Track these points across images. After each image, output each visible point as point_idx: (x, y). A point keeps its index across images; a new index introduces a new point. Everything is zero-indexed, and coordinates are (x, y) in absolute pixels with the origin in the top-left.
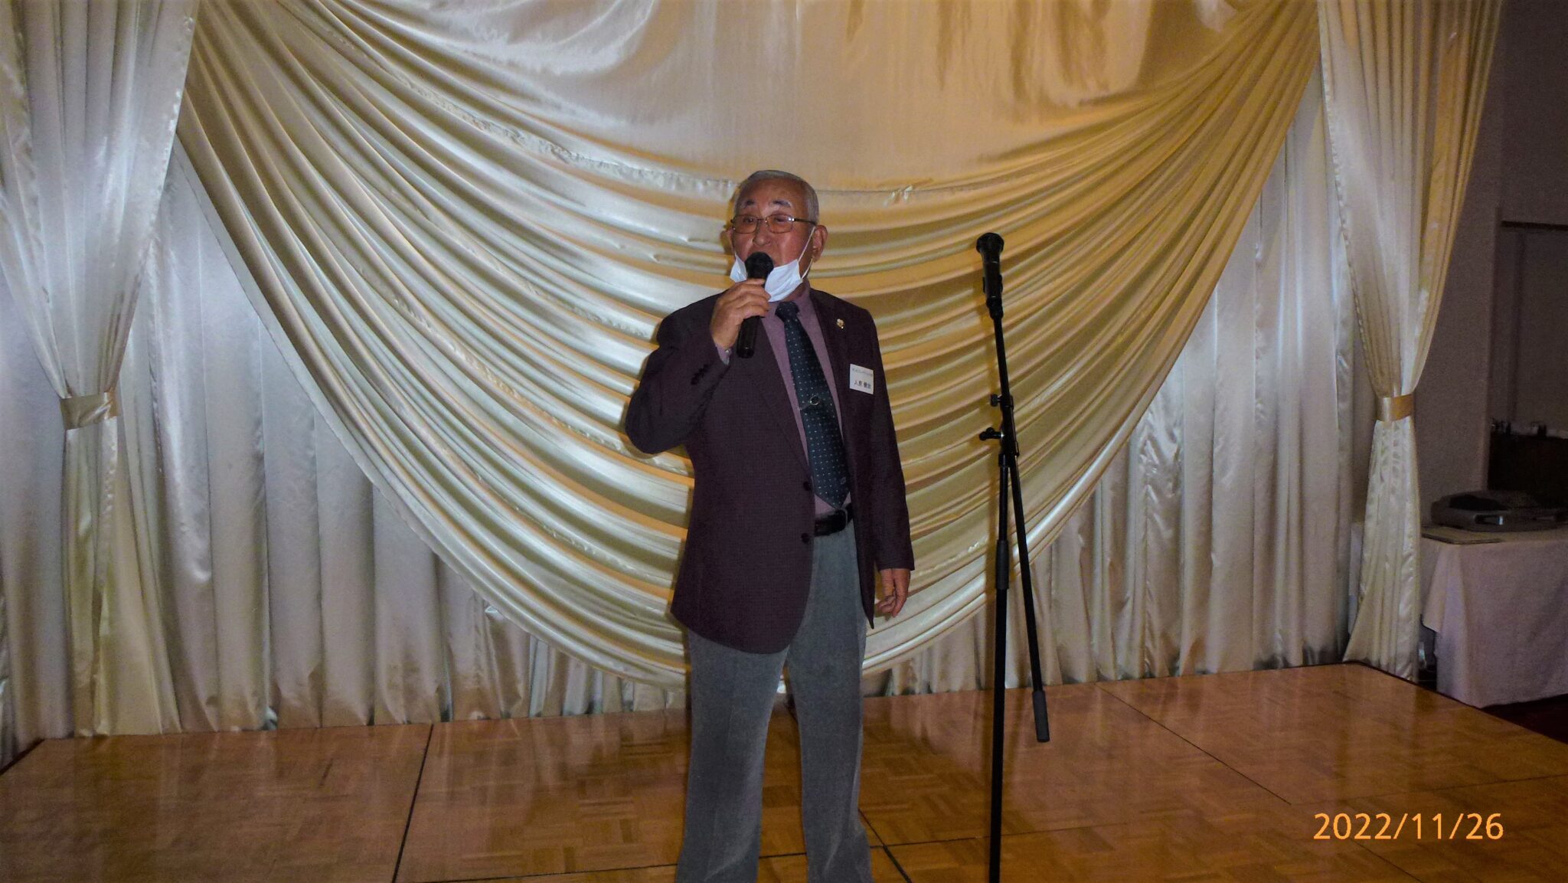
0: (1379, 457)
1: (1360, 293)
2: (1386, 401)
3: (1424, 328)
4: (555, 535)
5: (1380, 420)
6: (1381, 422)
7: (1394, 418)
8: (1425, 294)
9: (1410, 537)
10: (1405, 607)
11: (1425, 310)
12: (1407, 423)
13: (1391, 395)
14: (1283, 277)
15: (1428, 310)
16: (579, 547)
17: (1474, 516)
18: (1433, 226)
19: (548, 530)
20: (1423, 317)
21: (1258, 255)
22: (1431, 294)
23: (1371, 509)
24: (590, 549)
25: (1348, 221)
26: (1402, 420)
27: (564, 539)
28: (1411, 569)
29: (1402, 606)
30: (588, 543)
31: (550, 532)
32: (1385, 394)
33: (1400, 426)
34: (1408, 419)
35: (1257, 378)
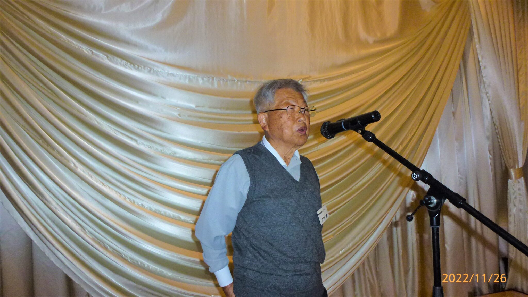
2: (512, 171)
4: (129, 261)
6: (510, 180)
7: (516, 178)
12: (522, 180)
13: (514, 168)
16: (142, 265)
19: (125, 257)
20: (523, 133)
22: (525, 123)
24: (148, 266)
25: (490, 94)
26: (520, 179)
27: (134, 261)
30: (146, 263)
31: (126, 258)
32: (512, 168)
33: (519, 181)
34: (522, 178)
35: (458, 163)
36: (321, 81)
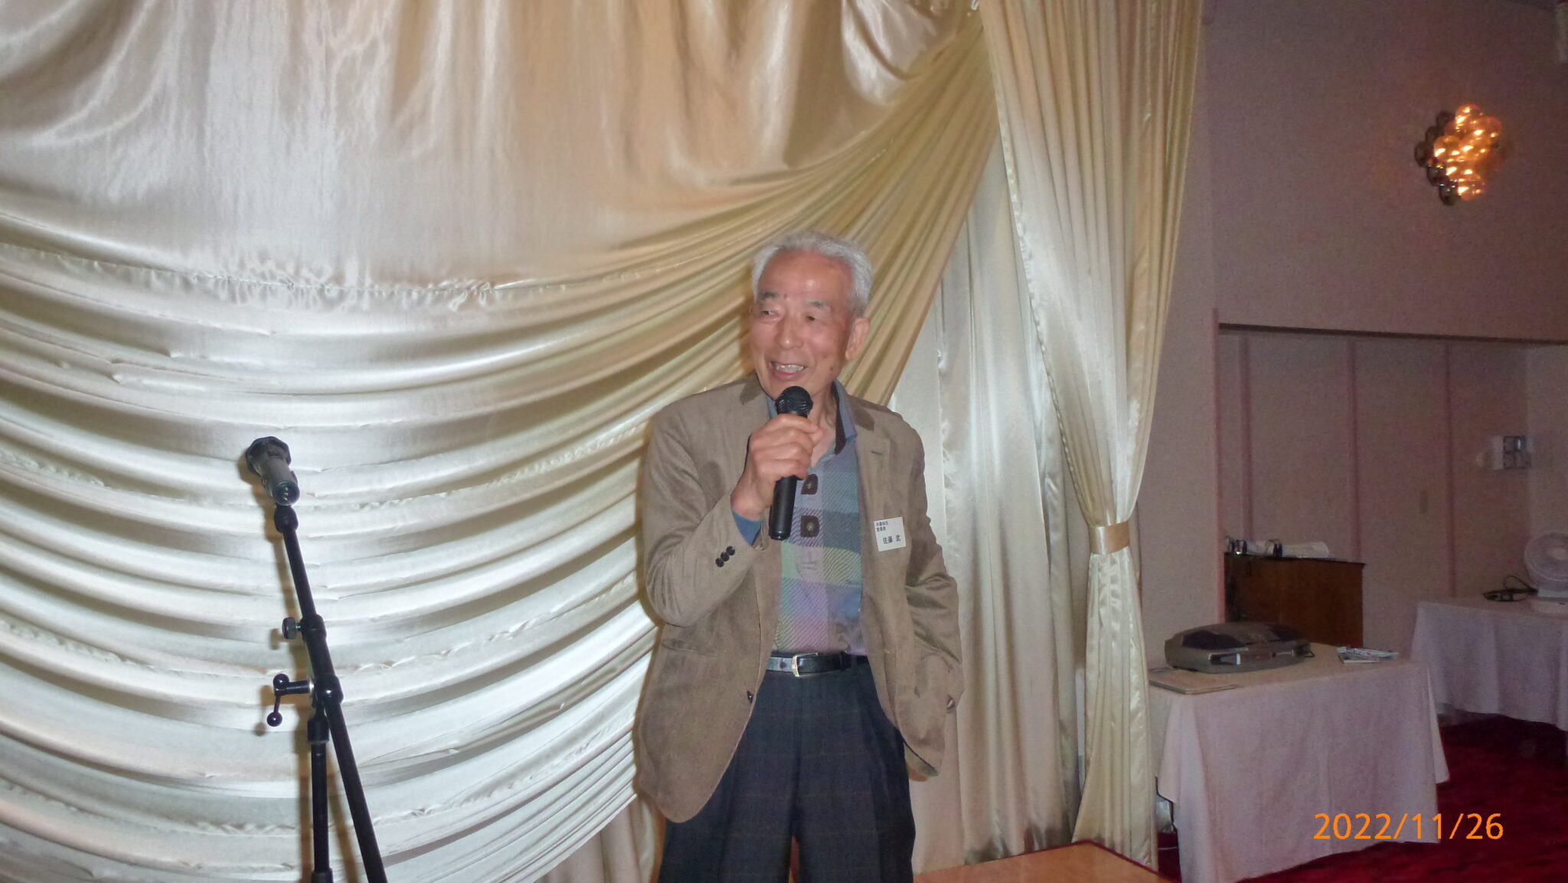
0: (1095, 597)
1: (1061, 405)
2: (1101, 530)
3: (1137, 444)
5: (1095, 553)
6: (1095, 556)
7: (1110, 552)
8: (1135, 405)
9: (1137, 689)
10: (1137, 773)
11: (1137, 424)
12: (1125, 557)
13: (1104, 524)
14: (973, 389)
15: (1140, 422)
17: (1209, 655)
18: (1140, 327)
20: (1134, 431)
21: (942, 365)
22: (1142, 406)
23: (1092, 657)
25: (1043, 324)
26: (1117, 553)
28: (1141, 727)
29: (1133, 772)
32: (1099, 523)
33: (1117, 559)
34: (1125, 550)
36: (548, 287)
